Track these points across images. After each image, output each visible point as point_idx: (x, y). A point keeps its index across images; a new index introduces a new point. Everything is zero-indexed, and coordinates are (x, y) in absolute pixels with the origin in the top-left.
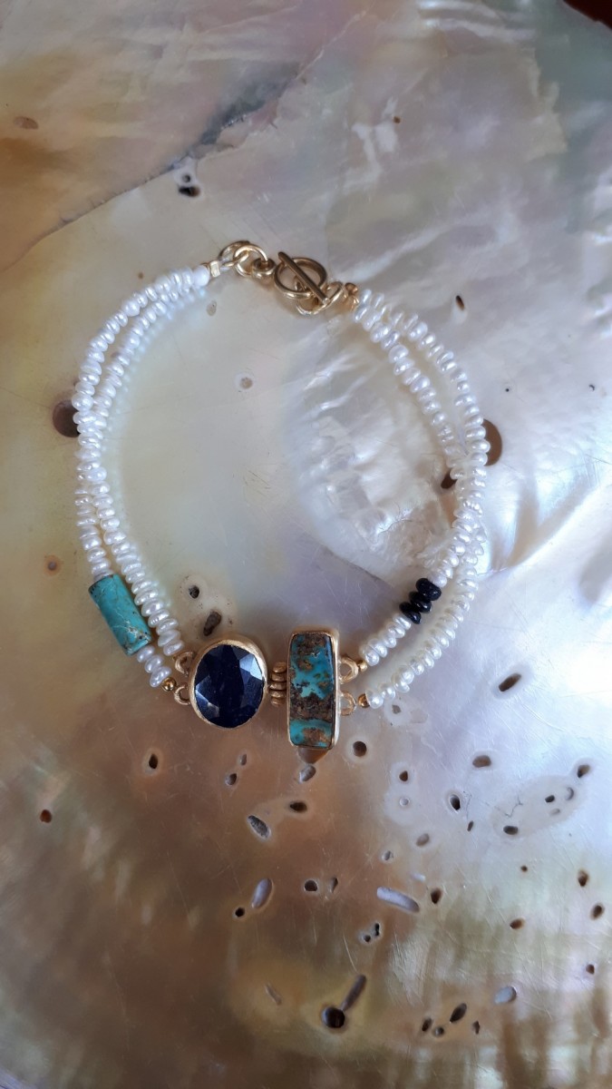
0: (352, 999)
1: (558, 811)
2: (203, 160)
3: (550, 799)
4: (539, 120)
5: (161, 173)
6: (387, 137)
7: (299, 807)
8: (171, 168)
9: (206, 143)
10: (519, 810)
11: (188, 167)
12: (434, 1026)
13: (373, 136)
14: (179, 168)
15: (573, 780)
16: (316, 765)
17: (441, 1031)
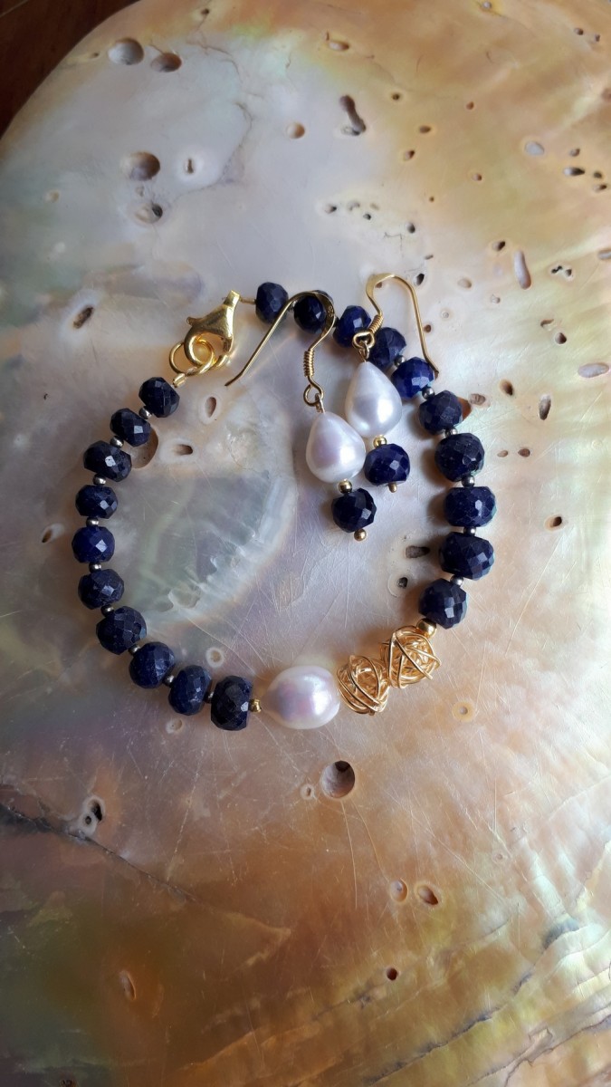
2: (67, 818)
3: (368, 217)
5: (97, 844)
8: (88, 839)
9: (48, 825)
10: (392, 232)
11: (80, 825)
12: (599, 182)
14: (83, 833)
15: (342, 211)
17: (598, 175)
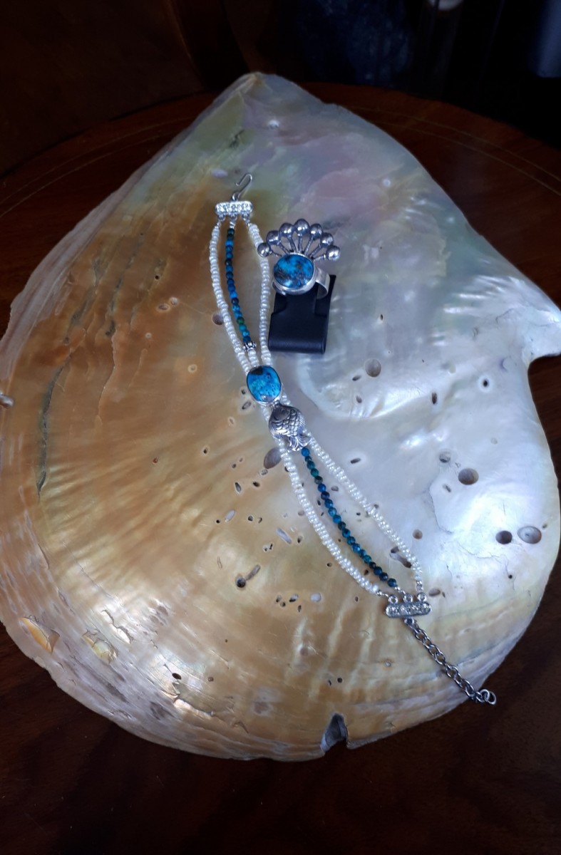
0: (251, 576)
1: (360, 521)
3: (358, 514)
4: (438, 263)
6: (375, 253)
7: (256, 484)
12: (282, 601)
13: (370, 251)
16: (269, 470)
17: (284, 605)
